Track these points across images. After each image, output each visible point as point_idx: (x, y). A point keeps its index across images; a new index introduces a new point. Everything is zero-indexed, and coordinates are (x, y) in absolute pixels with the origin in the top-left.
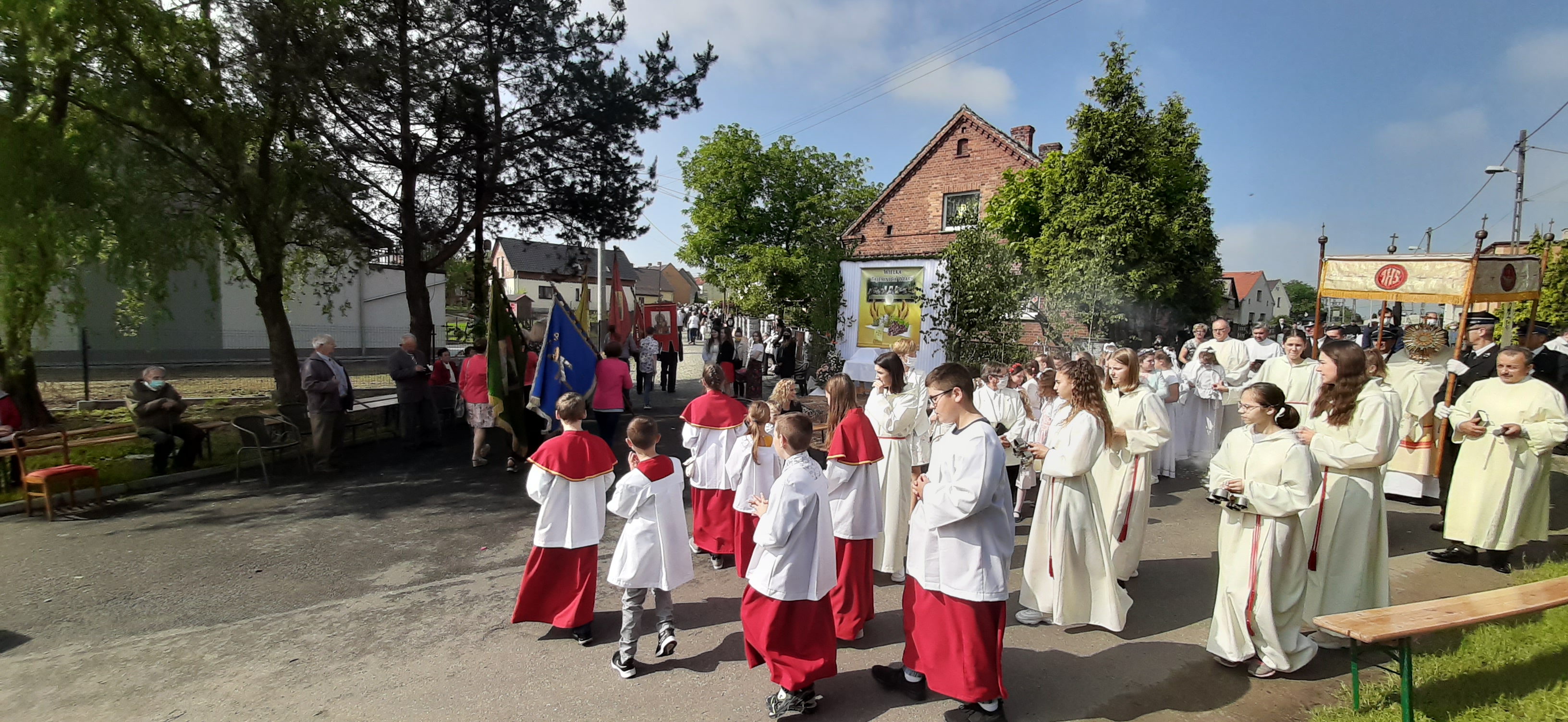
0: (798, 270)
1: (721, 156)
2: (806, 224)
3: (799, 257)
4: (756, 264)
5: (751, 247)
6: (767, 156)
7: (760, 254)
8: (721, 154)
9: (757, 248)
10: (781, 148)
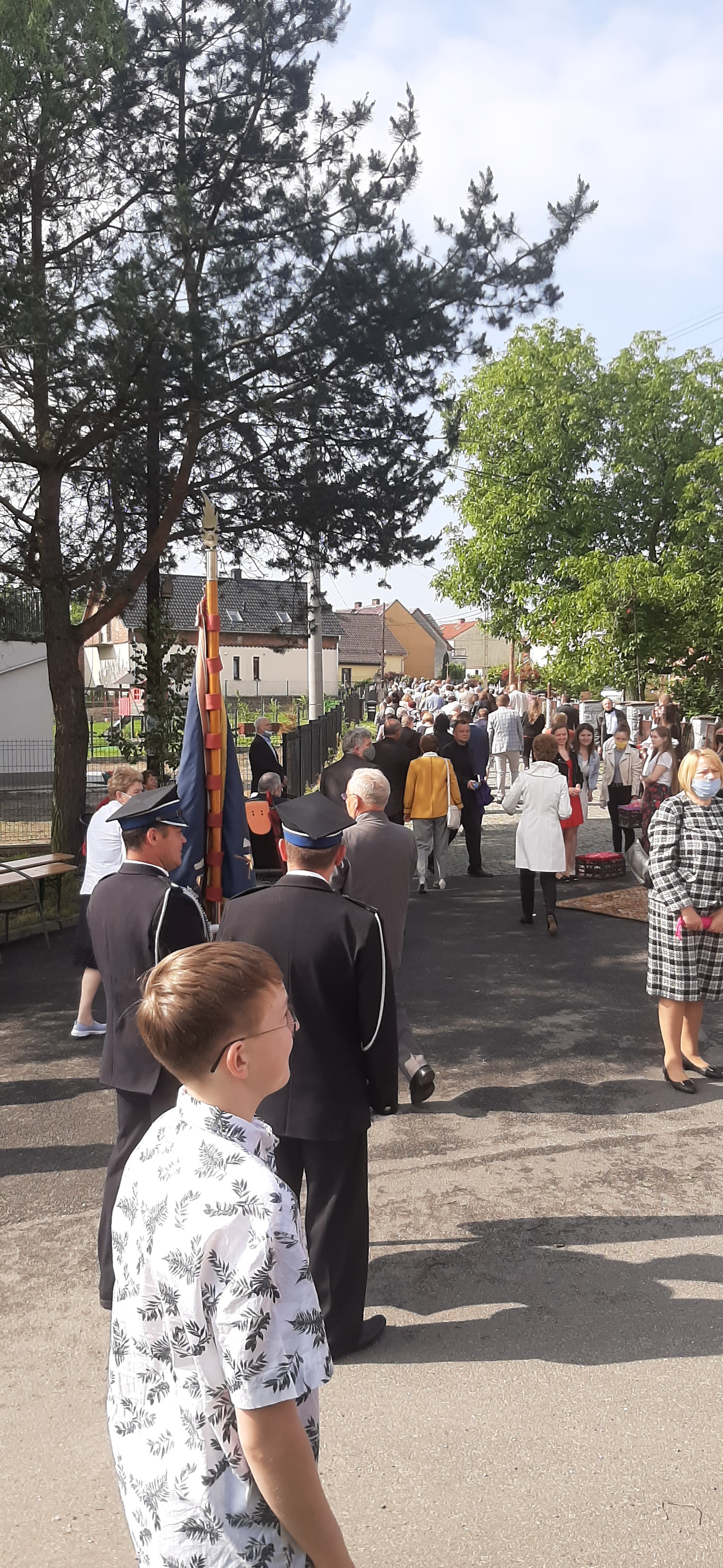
0: (681, 600)
1: (518, 387)
2: (694, 506)
3: (680, 574)
4: (595, 594)
5: (584, 561)
6: (613, 379)
7: (601, 574)
8: (520, 382)
9: (596, 562)
10: (637, 359)
